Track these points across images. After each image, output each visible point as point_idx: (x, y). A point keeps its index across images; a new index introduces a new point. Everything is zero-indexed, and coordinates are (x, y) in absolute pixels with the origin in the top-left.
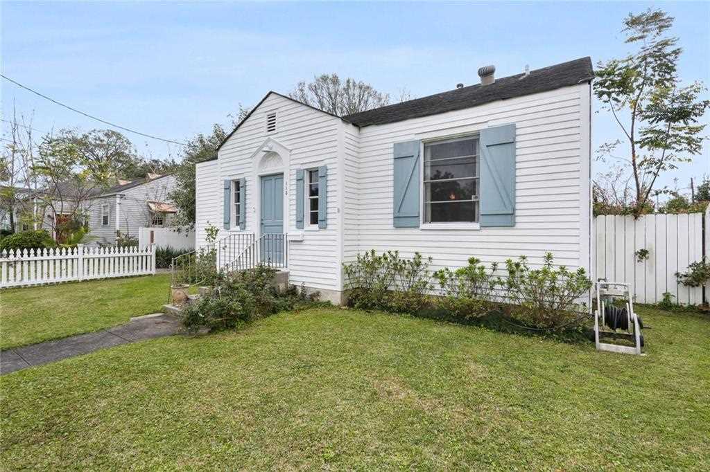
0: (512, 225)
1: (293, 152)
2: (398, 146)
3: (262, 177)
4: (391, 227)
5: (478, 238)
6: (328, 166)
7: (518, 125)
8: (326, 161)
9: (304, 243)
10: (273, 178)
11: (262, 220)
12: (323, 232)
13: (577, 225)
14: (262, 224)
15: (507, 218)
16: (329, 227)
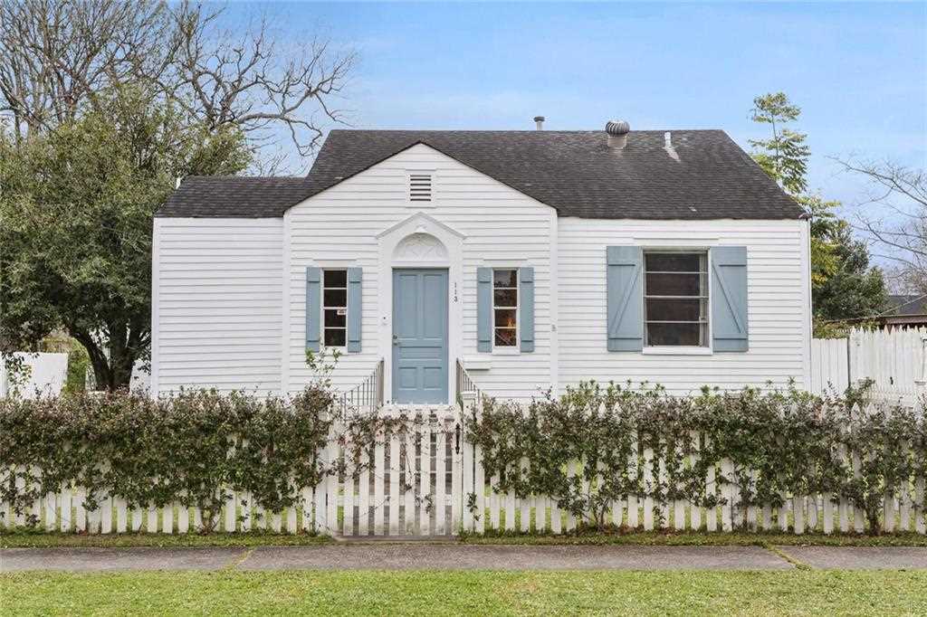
0: (744, 350)
1: (468, 241)
2: (611, 251)
3: (394, 269)
4: (605, 351)
5: (711, 365)
6: (535, 267)
7: (749, 248)
8: (529, 261)
9: (492, 372)
10: (420, 275)
11: (394, 337)
12: (528, 357)
13: (799, 351)
14: (394, 344)
15: (738, 342)
16: (537, 350)
